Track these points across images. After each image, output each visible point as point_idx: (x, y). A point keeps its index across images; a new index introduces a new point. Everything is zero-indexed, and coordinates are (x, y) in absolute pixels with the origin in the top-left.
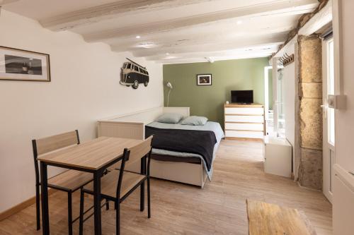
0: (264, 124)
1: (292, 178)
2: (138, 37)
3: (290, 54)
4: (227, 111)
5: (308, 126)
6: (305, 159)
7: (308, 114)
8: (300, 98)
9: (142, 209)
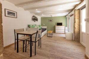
0: (65, 30)
1: (73, 40)
2: (37, 10)
3: (72, 14)
4: (56, 27)
5: (77, 28)
6: (76, 36)
7: (77, 26)
8: (75, 23)
9: (39, 46)
